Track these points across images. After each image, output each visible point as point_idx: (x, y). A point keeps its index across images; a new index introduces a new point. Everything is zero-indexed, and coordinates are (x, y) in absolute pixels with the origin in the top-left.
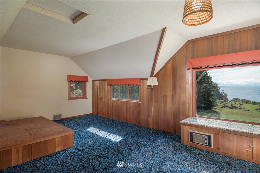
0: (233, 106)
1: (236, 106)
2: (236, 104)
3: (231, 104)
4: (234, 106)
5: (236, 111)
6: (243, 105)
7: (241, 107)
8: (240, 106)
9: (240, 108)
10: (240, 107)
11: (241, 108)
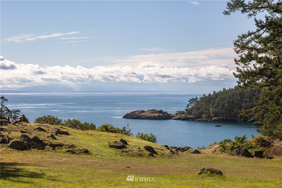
0: (28, 139)
1: (42, 136)
2: (40, 129)
3: (21, 132)
4: (31, 137)
5: (40, 156)
6: (67, 134)
7: (60, 142)
8: (56, 137)
9: (54, 146)
10: (54, 142)
11: (61, 145)
